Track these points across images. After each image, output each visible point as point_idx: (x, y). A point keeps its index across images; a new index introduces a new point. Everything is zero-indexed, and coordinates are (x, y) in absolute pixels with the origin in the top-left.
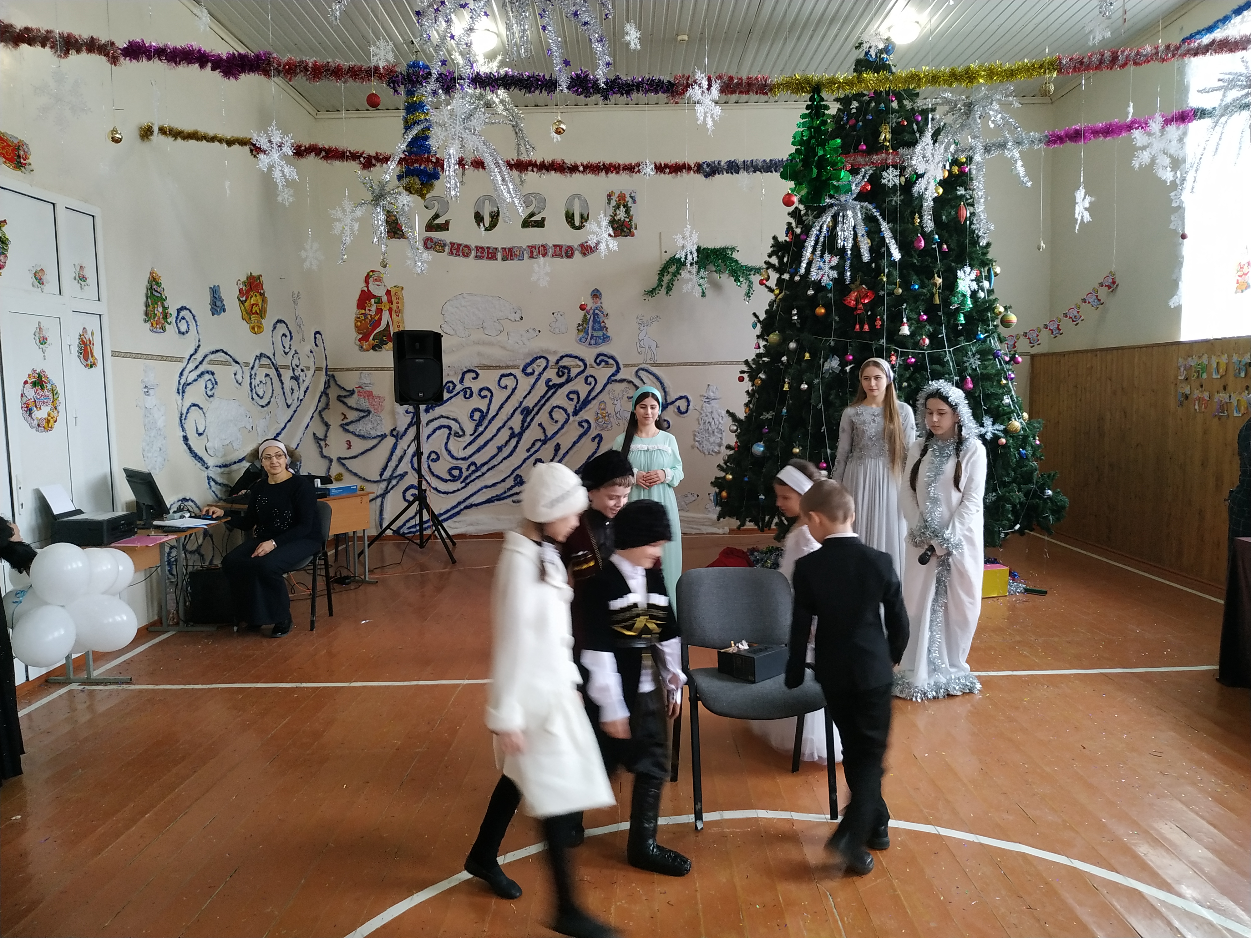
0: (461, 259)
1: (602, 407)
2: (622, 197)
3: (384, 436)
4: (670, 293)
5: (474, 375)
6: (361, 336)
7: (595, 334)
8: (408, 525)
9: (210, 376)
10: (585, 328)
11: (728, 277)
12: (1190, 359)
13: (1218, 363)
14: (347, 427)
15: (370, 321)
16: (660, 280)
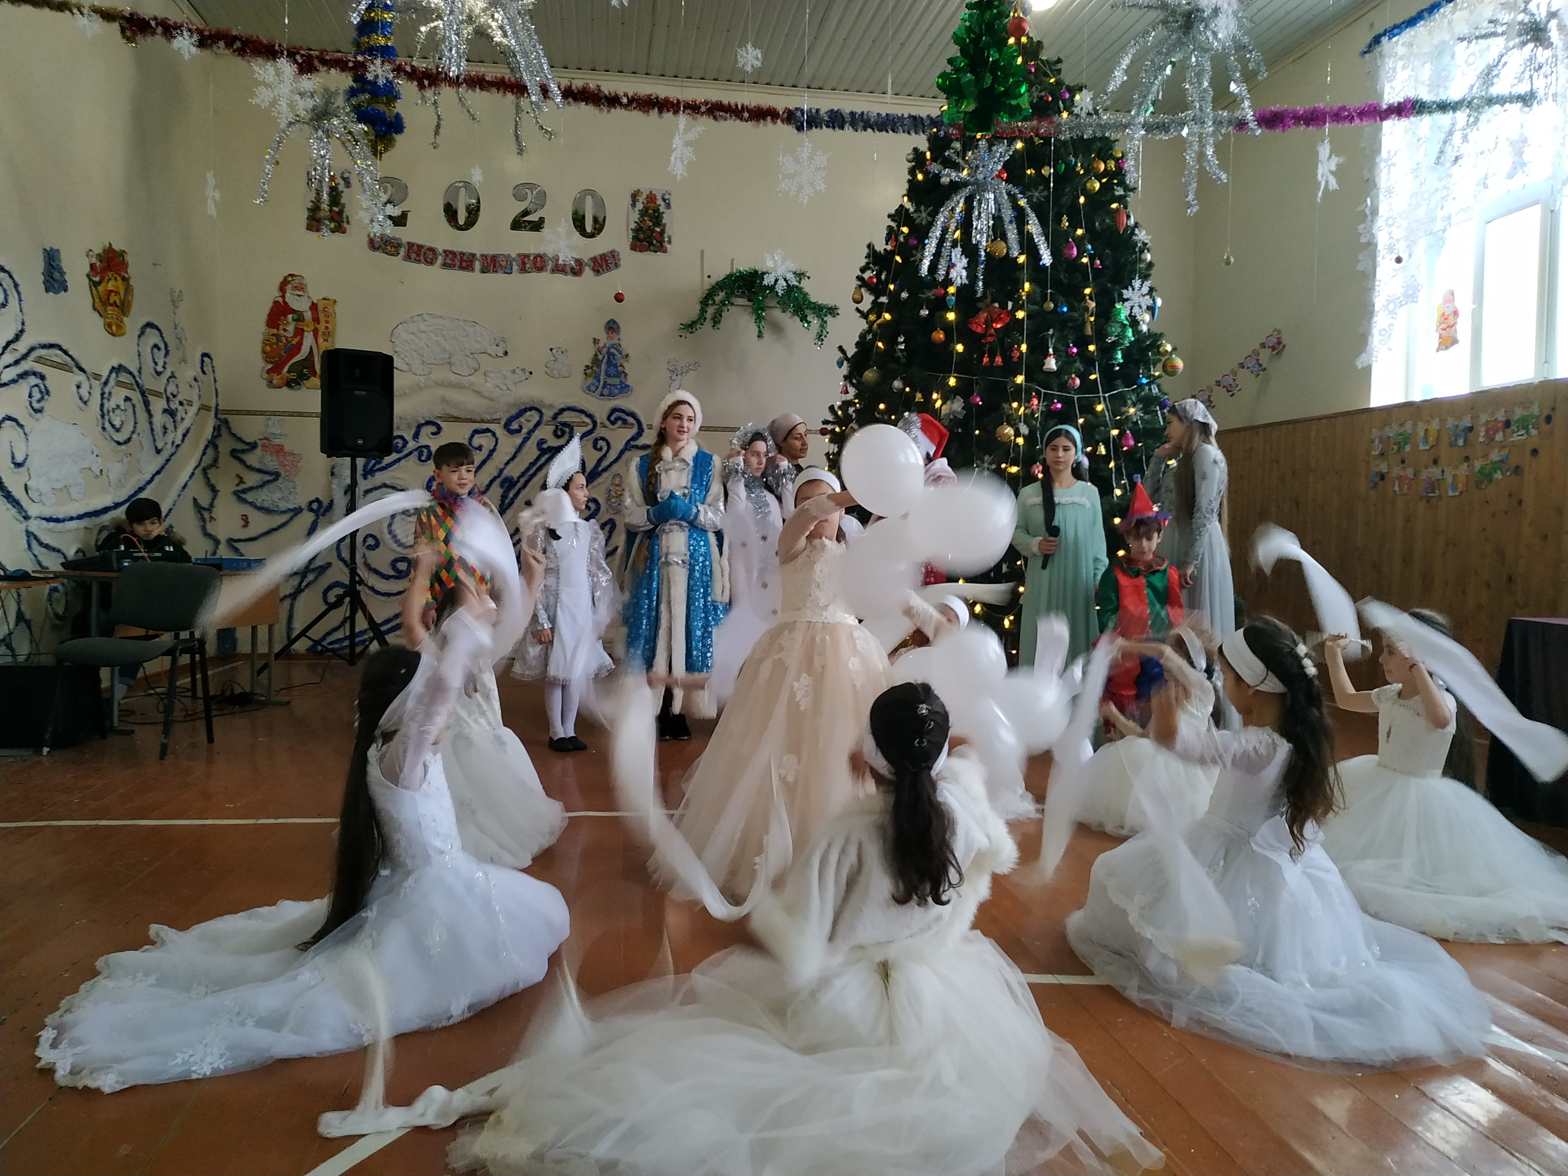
0: (422, 267)
1: (617, 483)
2: (651, 198)
3: (297, 511)
4: (718, 326)
5: (434, 429)
6: (270, 366)
7: (610, 381)
8: (330, 639)
9: (37, 381)
10: (596, 372)
11: (791, 317)
12: (1387, 428)
13: (1426, 430)
14: (244, 496)
15: (285, 345)
16: (703, 311)
